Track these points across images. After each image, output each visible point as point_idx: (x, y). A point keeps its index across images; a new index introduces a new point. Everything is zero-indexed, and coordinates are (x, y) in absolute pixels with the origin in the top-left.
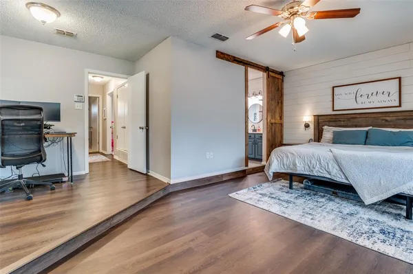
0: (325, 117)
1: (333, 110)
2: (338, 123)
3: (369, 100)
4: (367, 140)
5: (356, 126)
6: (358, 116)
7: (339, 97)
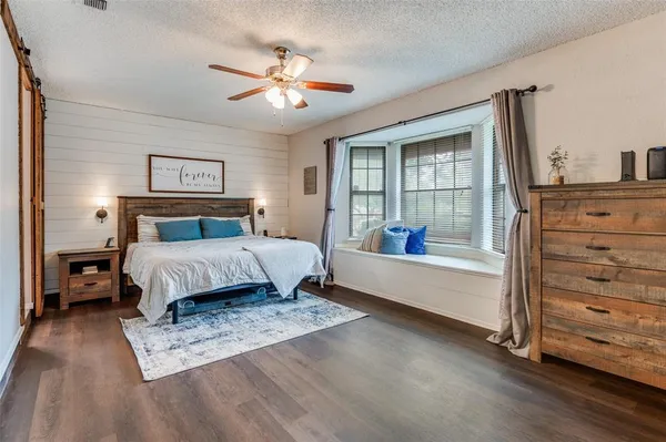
0: (138, 201)
1: (150, 191)
2: (159, 211)
3: (195, 182)
4: (203, 232)
5: (181, 215)
6: (184, 201)
7: (159, 171)
